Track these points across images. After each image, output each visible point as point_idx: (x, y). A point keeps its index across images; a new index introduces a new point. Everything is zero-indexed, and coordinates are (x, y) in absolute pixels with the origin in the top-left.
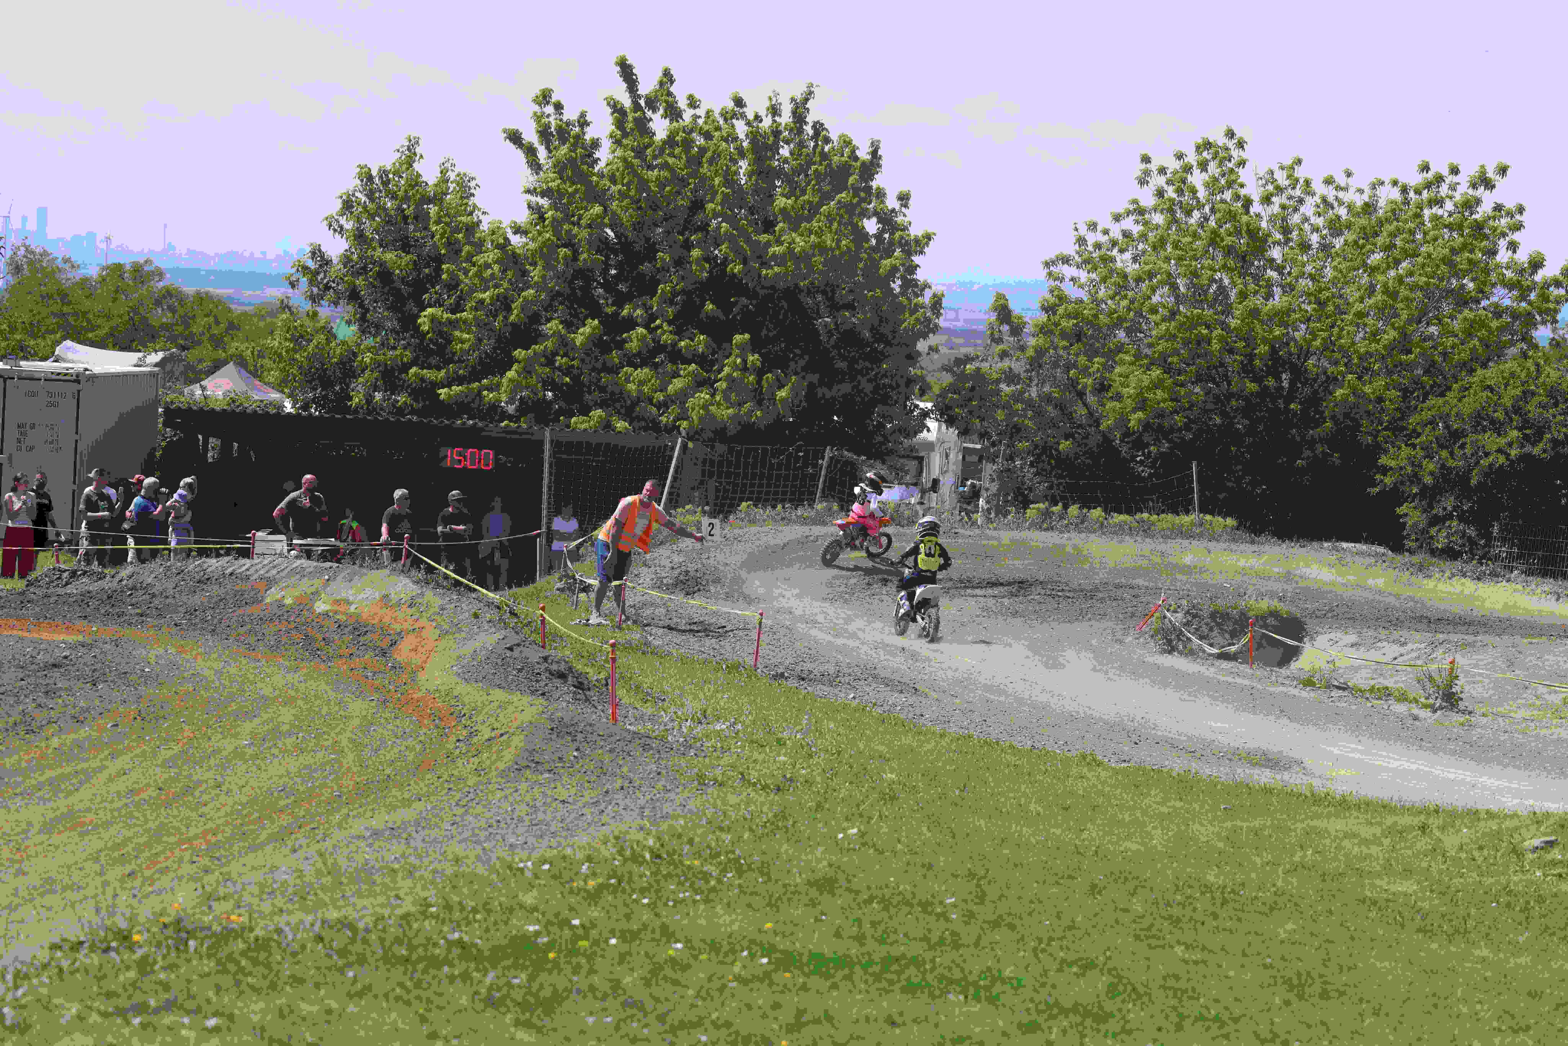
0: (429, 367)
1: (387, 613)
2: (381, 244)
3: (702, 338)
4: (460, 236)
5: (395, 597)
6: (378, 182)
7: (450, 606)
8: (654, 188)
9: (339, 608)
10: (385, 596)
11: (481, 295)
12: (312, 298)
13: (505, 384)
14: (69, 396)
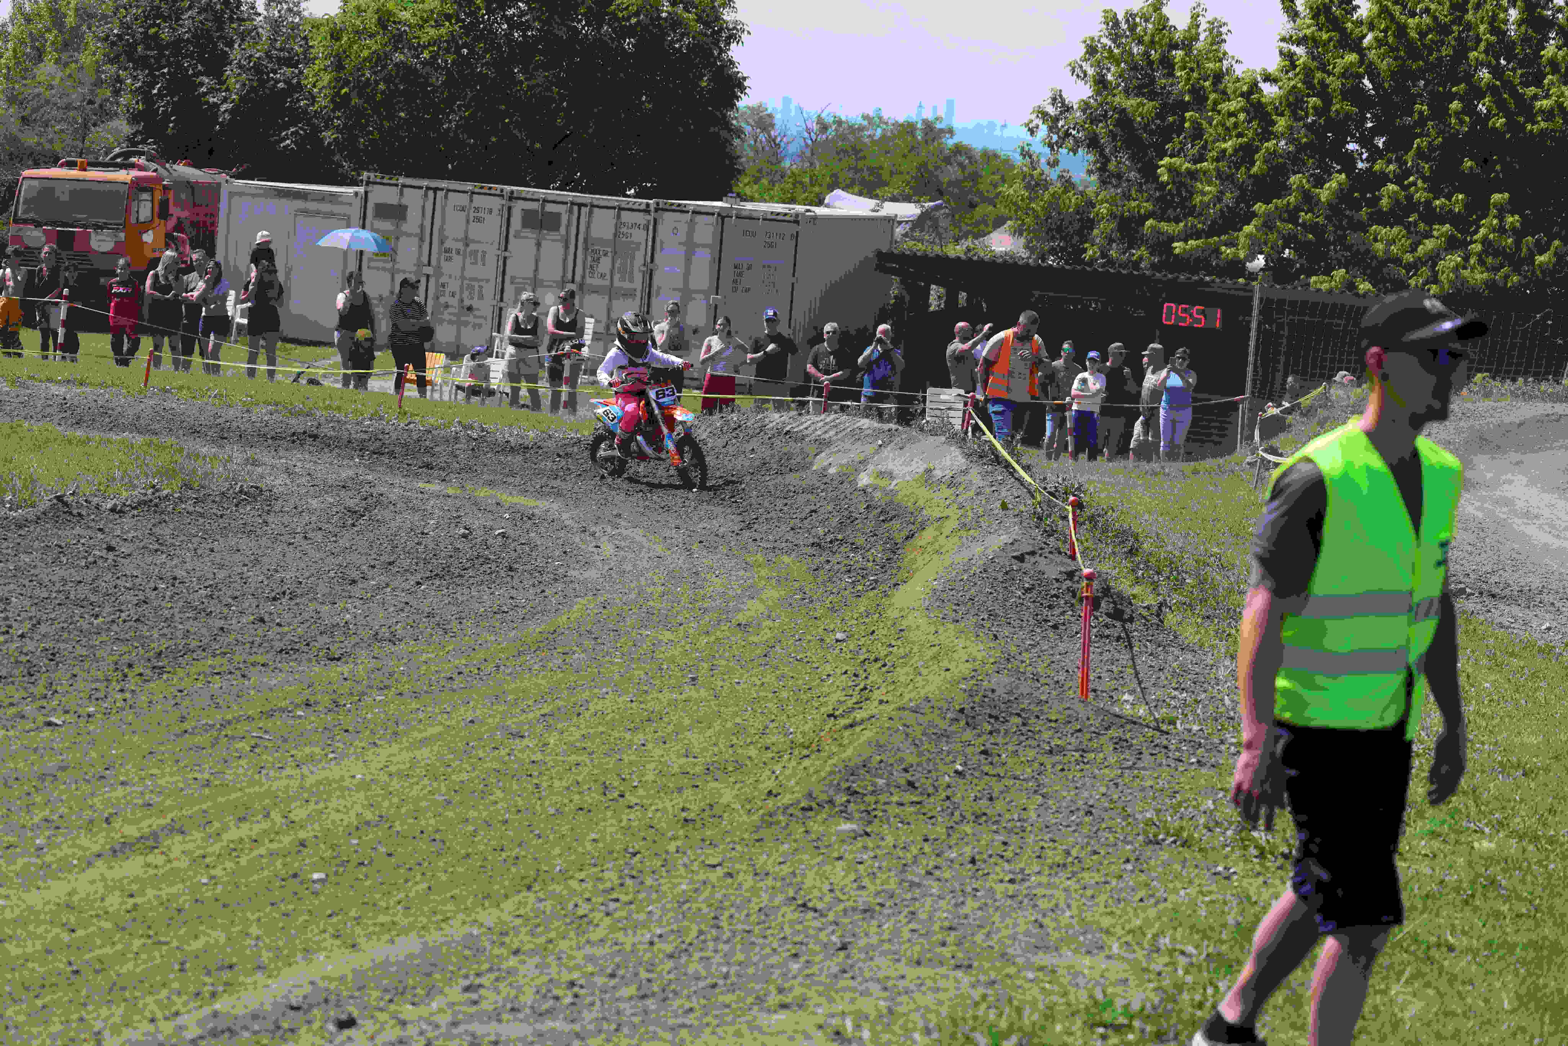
0: (1168, 220)
1: (923, 493)
2: (1126, 91)
3: (1460, 197)
4: (1207, 84)
5: (938, 473)
6: (1124, 26)
7: (988, 490)
8: (1413, 34)
9: (882, 483)
10: (929, 471)
11: (1223, 146)
12: (1051, 146)
13: (1242, 240)
14: (788, 237)
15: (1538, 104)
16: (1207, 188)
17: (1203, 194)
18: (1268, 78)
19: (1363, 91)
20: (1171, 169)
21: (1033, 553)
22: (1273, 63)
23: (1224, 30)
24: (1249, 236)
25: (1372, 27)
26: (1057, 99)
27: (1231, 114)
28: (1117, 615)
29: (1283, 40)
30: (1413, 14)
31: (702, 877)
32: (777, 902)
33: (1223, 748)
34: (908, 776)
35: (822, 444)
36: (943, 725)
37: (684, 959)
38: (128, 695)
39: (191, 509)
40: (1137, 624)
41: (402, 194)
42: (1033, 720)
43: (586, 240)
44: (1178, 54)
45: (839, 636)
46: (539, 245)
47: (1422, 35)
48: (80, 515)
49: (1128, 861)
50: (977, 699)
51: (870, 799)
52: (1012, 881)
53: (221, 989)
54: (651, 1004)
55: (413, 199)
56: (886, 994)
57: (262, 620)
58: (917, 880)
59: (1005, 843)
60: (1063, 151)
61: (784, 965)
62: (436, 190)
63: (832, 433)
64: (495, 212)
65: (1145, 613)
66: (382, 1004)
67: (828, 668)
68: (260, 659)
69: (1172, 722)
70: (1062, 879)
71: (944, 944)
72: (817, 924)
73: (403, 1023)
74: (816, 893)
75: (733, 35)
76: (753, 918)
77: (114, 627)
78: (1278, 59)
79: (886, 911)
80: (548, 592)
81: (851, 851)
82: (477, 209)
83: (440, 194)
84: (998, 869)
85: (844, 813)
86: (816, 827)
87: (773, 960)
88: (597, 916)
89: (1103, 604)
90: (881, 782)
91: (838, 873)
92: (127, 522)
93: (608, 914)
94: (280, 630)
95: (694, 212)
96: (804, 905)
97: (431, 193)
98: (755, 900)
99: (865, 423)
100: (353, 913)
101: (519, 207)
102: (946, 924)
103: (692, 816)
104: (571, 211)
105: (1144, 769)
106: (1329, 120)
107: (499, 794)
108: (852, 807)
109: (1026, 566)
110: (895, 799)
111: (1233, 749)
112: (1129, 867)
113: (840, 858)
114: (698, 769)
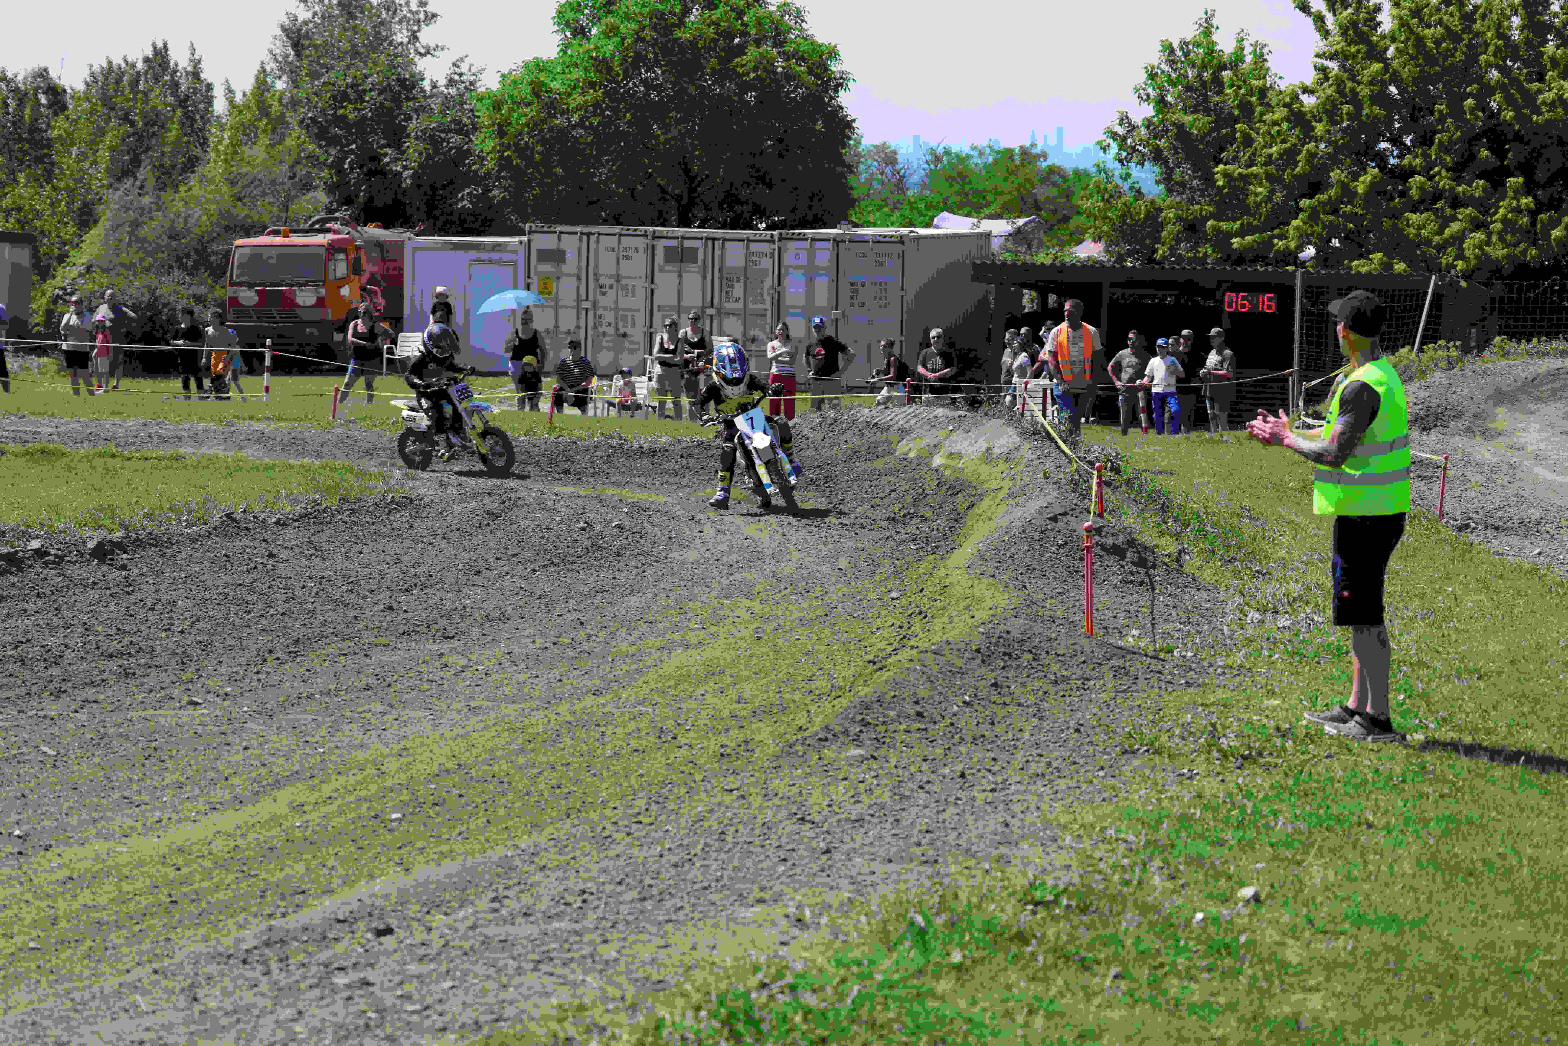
0: (1227, 220)
1: (984, 470)
2: (1184, 109)
3: (1481, 182)
4: (1254, 99)
5: (997, 451)
6: (1179, 53)
7: (1036, 462)
8: (1430, 45)
9: (951, 463)
10: (989, 450)
11: (1270, 151)
12: (1121, 161)
13: (1291, 232)
14: (895, 256)
15: (1541, 97)
16: (1260, 190)
17: (1256, 195)
18: (1306, 90)
19: (1390, 97)
20: (1226, 175)
21: (1065, 514)
22: (1310, 77)
23: (1265, 51)
24: (1297, 228)
25: (1394, 39)
26: (1124, 119)
27: (1275, 123)
28: (1141, 563)
29: (1318, 56)
30: (1429, 26)
31: (718, 799)
32: (780, 817)
33: (1211, 669)
34: (918, 708)
35: (904, 432)
36: (959, 662)
37: (687, 866)
38: (262, 676)
39: (346, 519)
40: (1160, 570)
41: (559, 239)
42: (1044, 655)
43: (720, 270)
44: (1226, 74)
45: (894, 595)
46: (680, 276)
47: (1438, 43)
48: (247, 529)
49: (1102, 768)
50: (993, 640)
51: (881, 728)
52: (993, 790)
53: (290, 910)
54: (648, 905)
55: (570, 244)
56: (852, 887)
57: (391, 608)
58: (907, 793)
59: (994, 759)
60: (1132, 165)
61: (773, 868)
62: (589, 235)
63: (913, 422)
64: (641, 250)
65: (1167, 560)
66: (419, 915)
67: (879, 623)
68: (383, 640)
69: (1170, 651)
70: (1039, 786)
71: (919, 844)
72: (811, 834)
73: (430, 929)
74: (817, 808)
75: (840, 83)
76: (757, 832)
77: (264, 621)
78: (1313, 73)
79: (875, 821)
80: (648, 572)
81: (856, 773)
82: (625, 250)
83: (593, 238)
84: (984, 782)
85: (856, 741)
86: (828, 754)
87: (764, 865)
88: (618, 836)
89: (1129, 555)
90: (891, 713)
91: (839, 791)
92: (289, 533)
93: (629, 834)
94: (405, 615)
95: (813, 240)
96: (803, 819)
97: (585, 238)
98: (760, 817)
99: (940, 411)
100: (419, 845)
101: (661, 244)
102: (925, 828)
103: (729, 751)
104: (706, 246)
105: (1137, 691)
106: (1361, 122)
107: (569, 742)
108: (863, 736)
109: (1060, 525)
110: (903, 727)
111: (1219, 671)
112: (1101, 773)
113: (845, 779)
114: (744, 713)
